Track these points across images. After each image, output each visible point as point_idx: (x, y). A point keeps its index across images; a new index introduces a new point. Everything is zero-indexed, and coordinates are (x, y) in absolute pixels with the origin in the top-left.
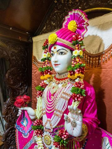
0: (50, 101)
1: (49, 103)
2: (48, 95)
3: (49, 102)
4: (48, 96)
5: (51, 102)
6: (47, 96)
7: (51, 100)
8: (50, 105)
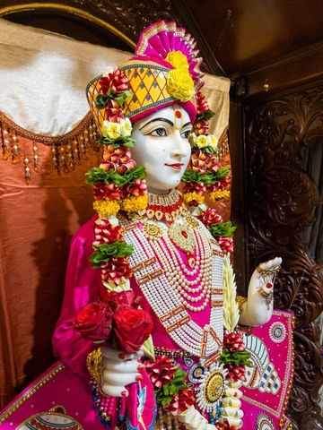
0: (192, 273)
1: (192, 283)
2: (180, 259)
3: (190, 278)
4: (181, 262)
5: (196, 275)
6: (180, 265)
7: (195, 271)
8: (195, 286)
